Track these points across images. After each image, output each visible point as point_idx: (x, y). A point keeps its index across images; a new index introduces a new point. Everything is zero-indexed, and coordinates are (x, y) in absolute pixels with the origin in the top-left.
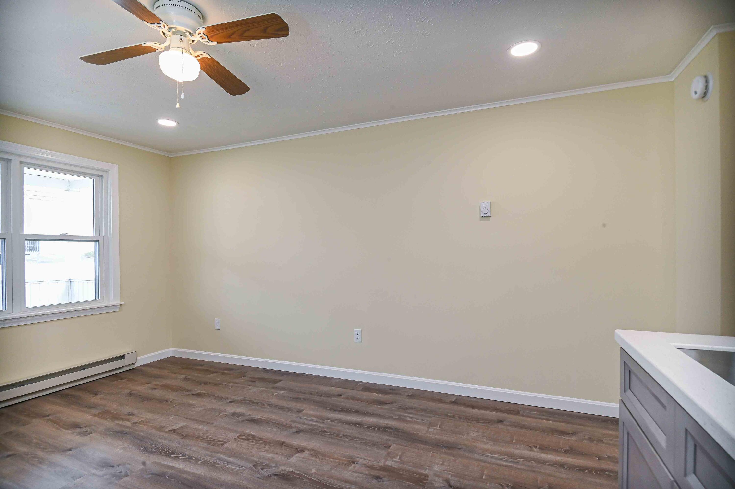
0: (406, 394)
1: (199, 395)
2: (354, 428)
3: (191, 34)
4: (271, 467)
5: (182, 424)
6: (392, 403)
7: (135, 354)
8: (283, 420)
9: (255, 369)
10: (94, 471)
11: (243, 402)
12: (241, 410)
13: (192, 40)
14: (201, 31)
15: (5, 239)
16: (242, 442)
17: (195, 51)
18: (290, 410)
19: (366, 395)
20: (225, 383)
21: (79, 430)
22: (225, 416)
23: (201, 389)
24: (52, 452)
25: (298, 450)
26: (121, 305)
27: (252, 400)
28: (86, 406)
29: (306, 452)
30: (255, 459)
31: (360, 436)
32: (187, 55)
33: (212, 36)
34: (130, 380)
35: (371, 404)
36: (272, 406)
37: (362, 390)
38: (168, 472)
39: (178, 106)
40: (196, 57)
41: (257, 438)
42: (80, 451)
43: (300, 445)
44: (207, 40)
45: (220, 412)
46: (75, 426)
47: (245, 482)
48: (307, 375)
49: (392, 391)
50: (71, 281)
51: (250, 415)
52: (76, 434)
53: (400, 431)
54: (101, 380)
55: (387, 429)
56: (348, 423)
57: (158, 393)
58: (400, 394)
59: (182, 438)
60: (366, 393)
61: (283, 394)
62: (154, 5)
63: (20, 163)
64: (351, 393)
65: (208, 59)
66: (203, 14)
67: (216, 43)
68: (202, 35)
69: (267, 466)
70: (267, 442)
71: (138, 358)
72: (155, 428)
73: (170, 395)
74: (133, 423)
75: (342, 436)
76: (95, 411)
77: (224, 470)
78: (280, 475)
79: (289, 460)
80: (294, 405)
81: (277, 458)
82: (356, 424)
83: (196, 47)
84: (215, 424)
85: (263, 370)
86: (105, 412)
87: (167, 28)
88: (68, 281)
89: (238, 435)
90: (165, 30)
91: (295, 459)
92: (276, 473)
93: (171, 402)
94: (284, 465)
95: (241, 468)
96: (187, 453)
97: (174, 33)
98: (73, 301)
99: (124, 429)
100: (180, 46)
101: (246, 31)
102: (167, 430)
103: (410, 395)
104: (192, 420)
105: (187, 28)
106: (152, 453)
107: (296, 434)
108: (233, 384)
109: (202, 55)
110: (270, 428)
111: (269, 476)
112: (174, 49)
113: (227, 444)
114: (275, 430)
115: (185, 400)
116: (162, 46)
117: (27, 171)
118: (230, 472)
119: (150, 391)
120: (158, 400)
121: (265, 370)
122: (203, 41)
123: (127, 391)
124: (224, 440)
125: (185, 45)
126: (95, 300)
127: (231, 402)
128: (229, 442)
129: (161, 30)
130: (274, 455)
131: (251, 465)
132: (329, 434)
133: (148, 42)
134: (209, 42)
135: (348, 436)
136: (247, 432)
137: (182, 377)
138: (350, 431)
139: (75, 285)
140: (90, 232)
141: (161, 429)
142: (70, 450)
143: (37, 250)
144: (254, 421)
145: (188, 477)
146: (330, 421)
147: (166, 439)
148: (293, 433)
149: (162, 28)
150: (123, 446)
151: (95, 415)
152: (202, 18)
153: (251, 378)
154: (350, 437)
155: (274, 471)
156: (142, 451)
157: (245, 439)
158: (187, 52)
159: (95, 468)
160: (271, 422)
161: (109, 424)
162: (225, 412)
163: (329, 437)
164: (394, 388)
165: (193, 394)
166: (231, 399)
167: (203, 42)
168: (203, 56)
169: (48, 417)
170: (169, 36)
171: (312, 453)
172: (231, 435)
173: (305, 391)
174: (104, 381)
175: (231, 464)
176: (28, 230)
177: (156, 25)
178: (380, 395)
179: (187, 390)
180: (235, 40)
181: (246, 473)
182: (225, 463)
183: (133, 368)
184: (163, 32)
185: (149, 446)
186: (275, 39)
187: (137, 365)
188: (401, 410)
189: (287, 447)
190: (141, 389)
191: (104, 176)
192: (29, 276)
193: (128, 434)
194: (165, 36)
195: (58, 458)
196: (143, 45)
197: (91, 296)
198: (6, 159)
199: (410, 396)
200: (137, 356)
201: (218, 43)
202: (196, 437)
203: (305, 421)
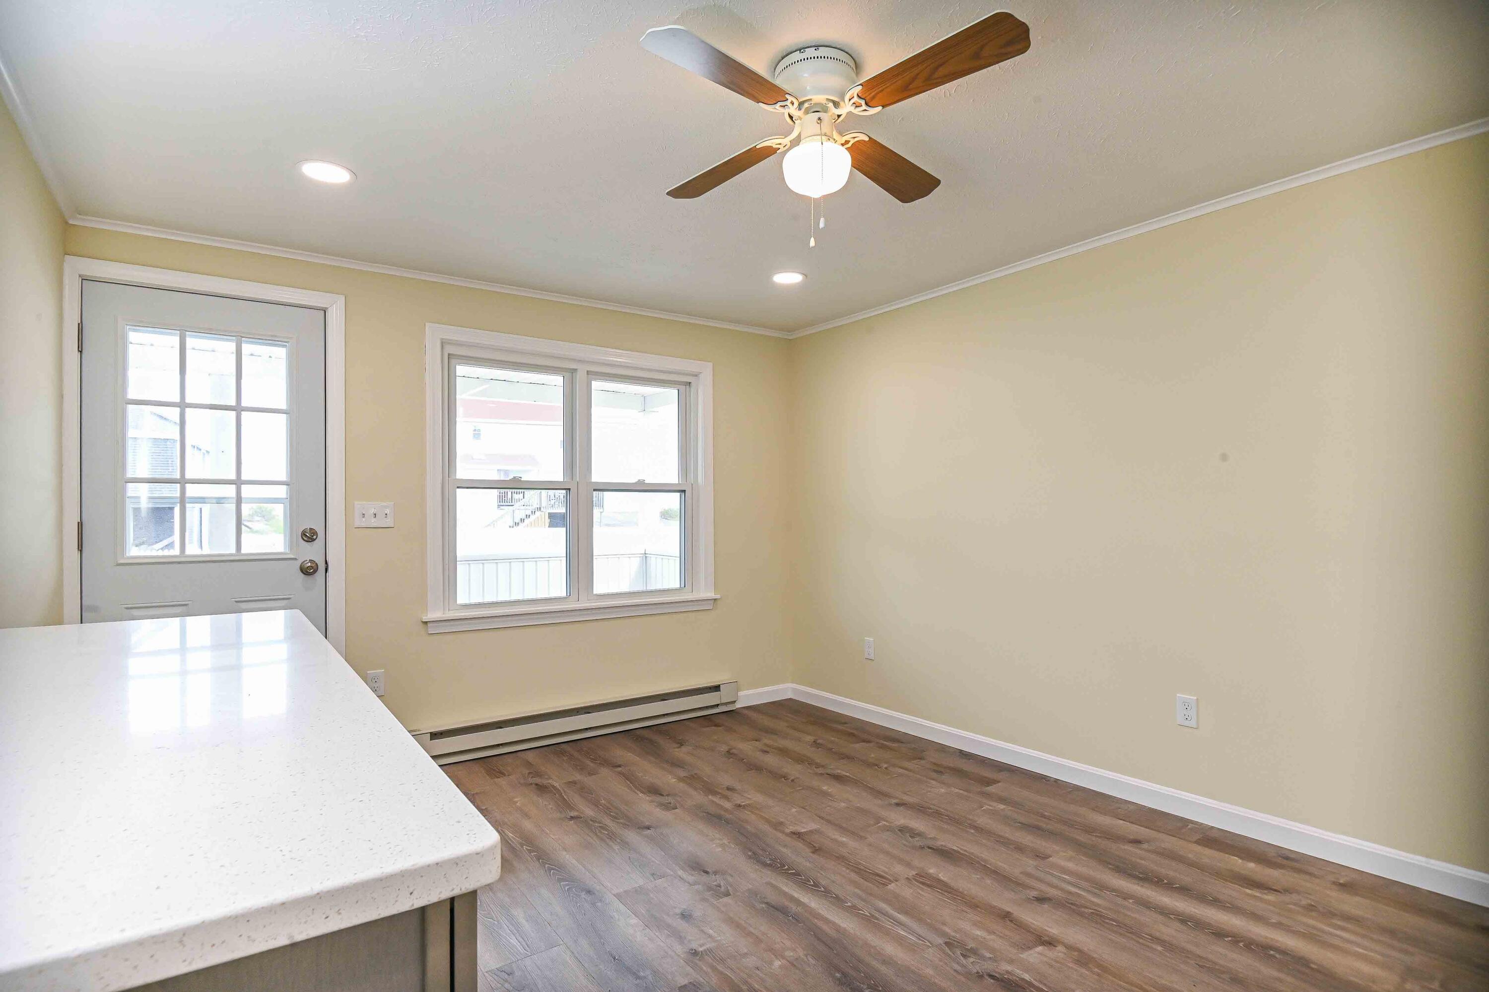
0: (1331, 878)
1: (838, 778)
2: (1177, 925)
3: (836, 104)
4: (983, 958)
5: (812, 826)
6: (1287, 891)
7: (736, 685)
8: (1005, 866)
9: (943, 749)
10: (680, 873)
11: (921, 810)
12: (917, 824)
13: (838, 115)
14: (853, 93)
15: (569, 489)
16: (922, 890)
17: (841, 134)
18: (1020, 848)
19: (1208, 855)
20: (885, 766)
21: (659, 799)
22: (888, 829)
23: (842, 768)
24: (625, 826)
25: (1041, 939)
26: (715, 600)
27: (937, 808)
28: (667, 762)
29: (1060, 948)
30: (947, 930)
31: (1198, 952)
32: (829, 145)
33: (873, 98)
34: (729, 730)
35: (1226, 880)
36: (979, 829)
37: (1198, 842)
38: (792, 908)
39: (812, 243)
40: (843, 145)
41: (950, 888)
42: (662, 834)
43: (1046, 930)
44: (864, 107)
45: (878, 819)
46: (654, 791)
47: (929, 971)
48: (1056, 780)
49: (1285, 862)
50: (647, 555)
51: (934, 839)
52: (655, 804)
53: (1313, 966)
54: (687, 723)
55: (1272, 952)
56: (1165, 912)
57: (771, 761)
58: (1310, 874)
59: (813, 853)
60: (1207, 851)
61: (1003, 810)
62: (775, 69)
63: (588, 374)
64: (1169, 842)
65: (865, 144)
66: (856, 59)
67: (880, 108)
68: (856, 99)
69: (974, 952)
70: (974, 905)
71: (741, 694)
72: (768, 821)
73: (793, 770)
74: (735, 805)
75: (1148, 938)
76: (682, 773)
77: (887, 933)
78: (1002, 981)
79: (1022, 956)
80: (1027, 839)
81: (997, 943)
82: (1184, 920)
83: (842, 126)
84: (871, 839)
85: (959, 754)
86: (693, 777)
87: (796, 104)
88: (642, 555)
89: (914, 873)
90: (793, 110)
91: (1036, 955)
92: (994, 974)
93: (793, 781)
94: (1011, 962)
95: (923, 941)
96: (823, 883)
97: (807, 112)
98: (650, 588)
99: (723, 813)
100: (819, 132)
101: (937, 68)
102: (788, 831)
103: (1341, 881)
104: (829, 821)
105: (827, 94)
106: (765, 865)
107: (1036, 903)
108: (901, 771)
109: (854, 138)
110: (978, 877)
111: (980, 976)
112: (807, 139)
113: (893, 884)
114: (989, 882)
115: (816, 783)
116: (787, 141)
117: (596, 385)
118: (900, 941)
119: (759, 754)
120: (770, 772)
121: (963, 754)
122: (857, 111)
123: (724, 748)
124: (885, 875)
125: (826, 127)
126: (680, 589)
127: (898, 805)
128: (897, 883)
129: (786, 112)
130: (988, 935)
131: (940, 941)
132: (1115, 923)
133: (766, 139)
134: (867, 109)
135: (1164, 941)
136: (931, 871)
137: (809, 738)
138: (1170, 931)
139: (652, 561)
140: (672, 477)
141: (778, 825)
142: (648, 828)
143: (600, 506)
144: (946, 854)
145: (825, 927)
146: (1115, 895)
147: (785, 846)
148: (1029, 900)
149: (789, 108)
150: (721, 842)
151: (681, 779)
152: (853, 66)
153: (935, 764)
154: (1170, 947)
155: (988, 966)
156: (750, 857)
157: (928, 886)
158: (829, 140)
159: (683, 869)
160: (978, 863)
161: (698, 797)
162: (887, 821)
163: (1116, 932)
164: (1293, 856)
165: (828, 774)
166: (897, 798)
167: (857, 113)
168: (856, 139)
169: (620, 769)
170: (800, 118)
171: (1073, 955)
172: (899, 869)
173: (1052, 815)
174: (692, 725)
175: (902, 927)
176: (597, 477)
177: (778, 106)
178: (1252, 865)
179: (818, 766)
180: (912, 93)
181: (931, 954)
182: (892, 923)
183: (733, 710)
184: (789, 114)
185: (761, 852)
186: (996, 67)
187: (738, 705)
188: (1314, 914)
189: (1015, 926)
190: (746, 748)
191: (693, 384)
192: (598, 548)
193: (728, 822)
194: (793, 121)
195: (632, 836)
196: (757, 147)
197: (675, 583)
198: (571, 369)
199: (1341, 885)
200: (738, 690)
201: (883, 107)
202: (837, 857)
203: (1055, 881)
